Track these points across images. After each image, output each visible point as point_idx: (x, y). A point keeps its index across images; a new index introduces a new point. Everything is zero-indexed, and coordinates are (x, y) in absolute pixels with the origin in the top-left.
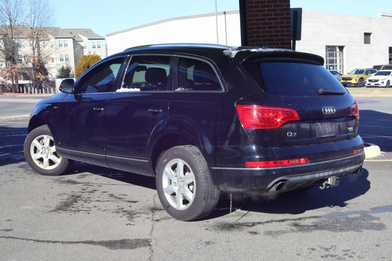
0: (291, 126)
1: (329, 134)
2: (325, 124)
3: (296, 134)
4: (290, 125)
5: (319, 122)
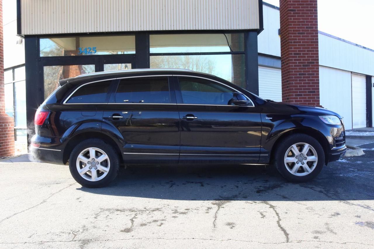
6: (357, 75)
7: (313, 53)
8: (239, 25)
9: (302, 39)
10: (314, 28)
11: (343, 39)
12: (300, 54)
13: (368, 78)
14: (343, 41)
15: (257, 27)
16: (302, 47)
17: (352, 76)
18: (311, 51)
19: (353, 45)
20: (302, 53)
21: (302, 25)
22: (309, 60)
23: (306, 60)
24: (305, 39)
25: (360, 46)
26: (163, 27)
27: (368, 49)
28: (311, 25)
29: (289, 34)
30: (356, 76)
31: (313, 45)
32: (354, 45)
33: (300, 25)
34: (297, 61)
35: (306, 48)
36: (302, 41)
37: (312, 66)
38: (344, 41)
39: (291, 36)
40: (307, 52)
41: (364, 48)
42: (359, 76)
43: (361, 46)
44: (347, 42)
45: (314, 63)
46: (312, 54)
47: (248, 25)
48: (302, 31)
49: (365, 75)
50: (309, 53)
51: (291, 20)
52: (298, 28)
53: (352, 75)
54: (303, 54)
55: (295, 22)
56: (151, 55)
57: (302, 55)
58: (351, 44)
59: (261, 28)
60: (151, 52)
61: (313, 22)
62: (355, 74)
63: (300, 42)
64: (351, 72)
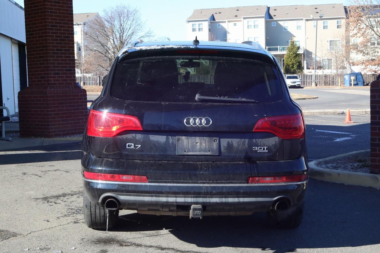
0: (134, 137)
1: (200, 151)
2: (196, 139)
3: (140, 146)
4: (134, 135)
5: (185, 136)
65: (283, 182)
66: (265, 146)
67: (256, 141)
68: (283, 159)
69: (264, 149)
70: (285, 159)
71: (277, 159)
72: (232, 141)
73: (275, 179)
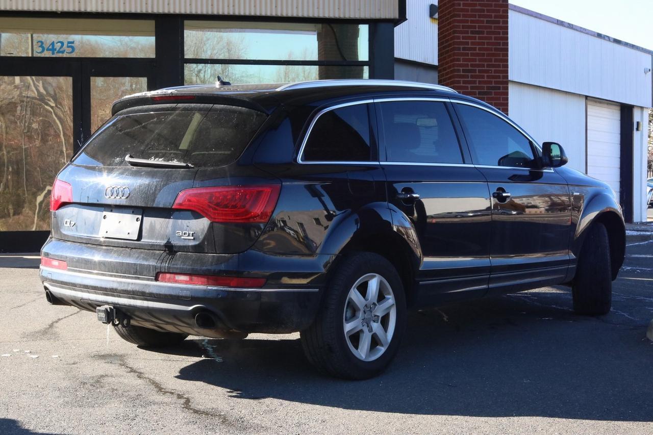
6: (600, 103)
7: (499, 70)
8: (359, 10)
9: (479, 44)
10: (501, 23)
11: (569, 24)
12: (475, 71)
13: (626, 111)
14: (568, 27)
15: (395, 14)
16: (479, 59)
17: (589, 106)
18: (494, 66)
19: (592, 35)
20: (478, 70)
21: (480, 16)
22: (491, 82)
23: (485, 82)
24: (484, 44)
25: (607, 38)
26: (212, 8)
27: (626, 44)
28: (496, 17)
29: (455, 32)
30: (598, 104)
31: (499, 55)
32: (594, 36)
33: (475, 16)
34: (469, 84)
35: (485, 60)
36: (478, 47)
37: (496, 94)
38: (571, 26)
39: (458, 38)
40: (487, 67)
41: (617, 41)
42: (606, 105)
43: (609, 37)
44: (577, 30)
45: (499, 88)
46: (496, 72)
47: (377, 10)
48: (479, 28)
49: (617, 104)
50: (490, 70)
51: (460, 7)
52: (472, 22)
53: (589, 102)
54: (480, 71)
55: (467, 11)
56: (186, 63)
57: (477, 74)
58: (587, 33)
59: (402, 17)
60: (186, 57)
61: (499, 11)
62: (596, 102)
63: (475, 49)
64: (587, 97)
65: (202, 284)
66: (191, 231)
67: (182, 223)
68: (215, 252)
69: (189, 236)
70: (218, 252)
71: (206, 251)
72: (155, 222)
73: (191, 279)
